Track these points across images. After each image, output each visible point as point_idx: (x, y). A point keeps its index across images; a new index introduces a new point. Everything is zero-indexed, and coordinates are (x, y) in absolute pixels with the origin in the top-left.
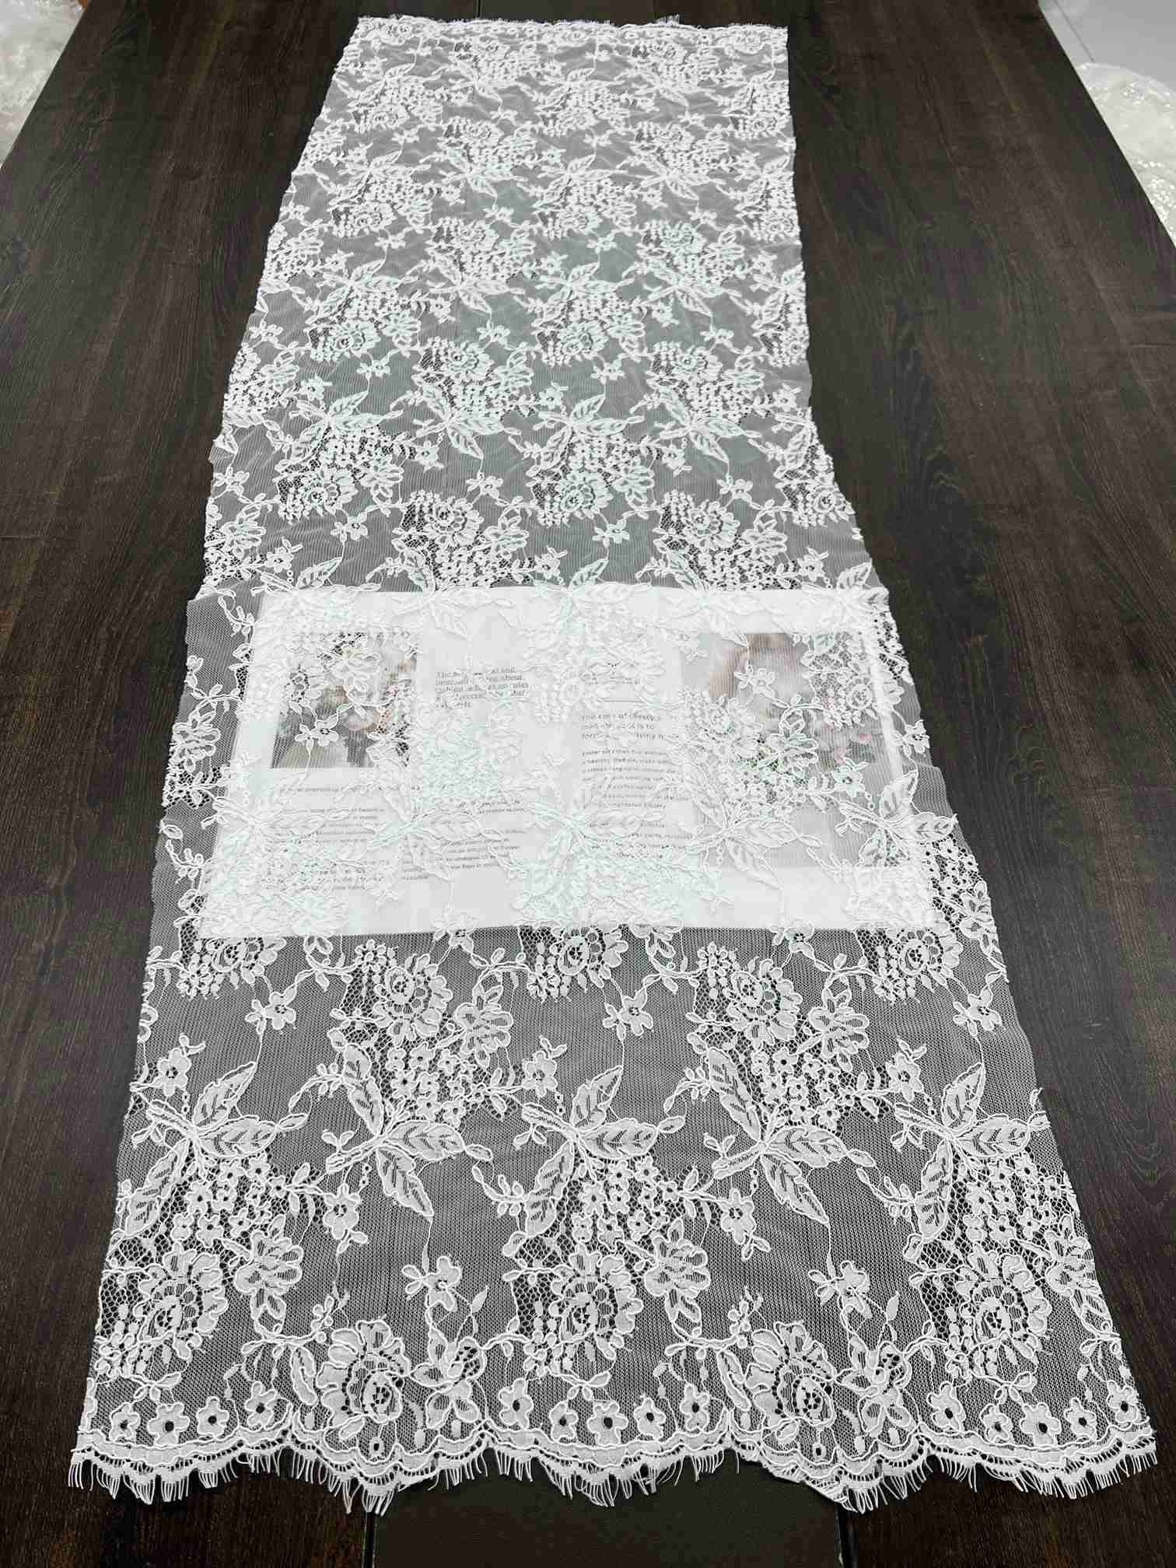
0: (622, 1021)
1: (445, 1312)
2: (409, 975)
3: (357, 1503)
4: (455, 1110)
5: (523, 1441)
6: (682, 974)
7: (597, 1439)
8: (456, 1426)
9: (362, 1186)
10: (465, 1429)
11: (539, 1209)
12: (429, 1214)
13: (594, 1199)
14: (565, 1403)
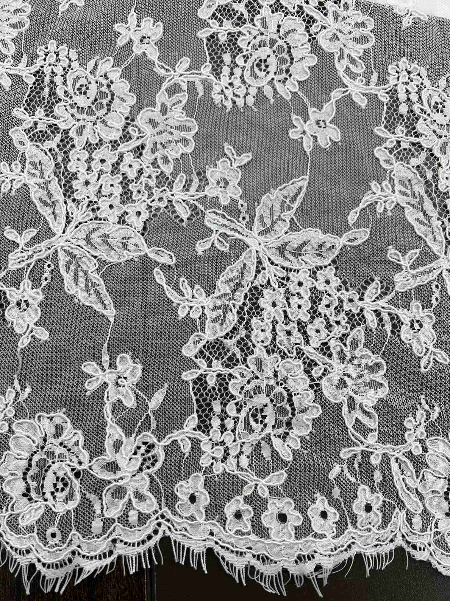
0: (309, 133)
1: (124, 408)
2: (91, 78)
3: (35, 586)
4: (139, 213)
5: (199, 531)
6: (373, 89)
7: (272, 533)
8: (133, 516)
9: (44, 283)
10: (143, 519)
11: (220, 312)
12: (111, 313)
13: (274, 305)
14: (241, 498)
